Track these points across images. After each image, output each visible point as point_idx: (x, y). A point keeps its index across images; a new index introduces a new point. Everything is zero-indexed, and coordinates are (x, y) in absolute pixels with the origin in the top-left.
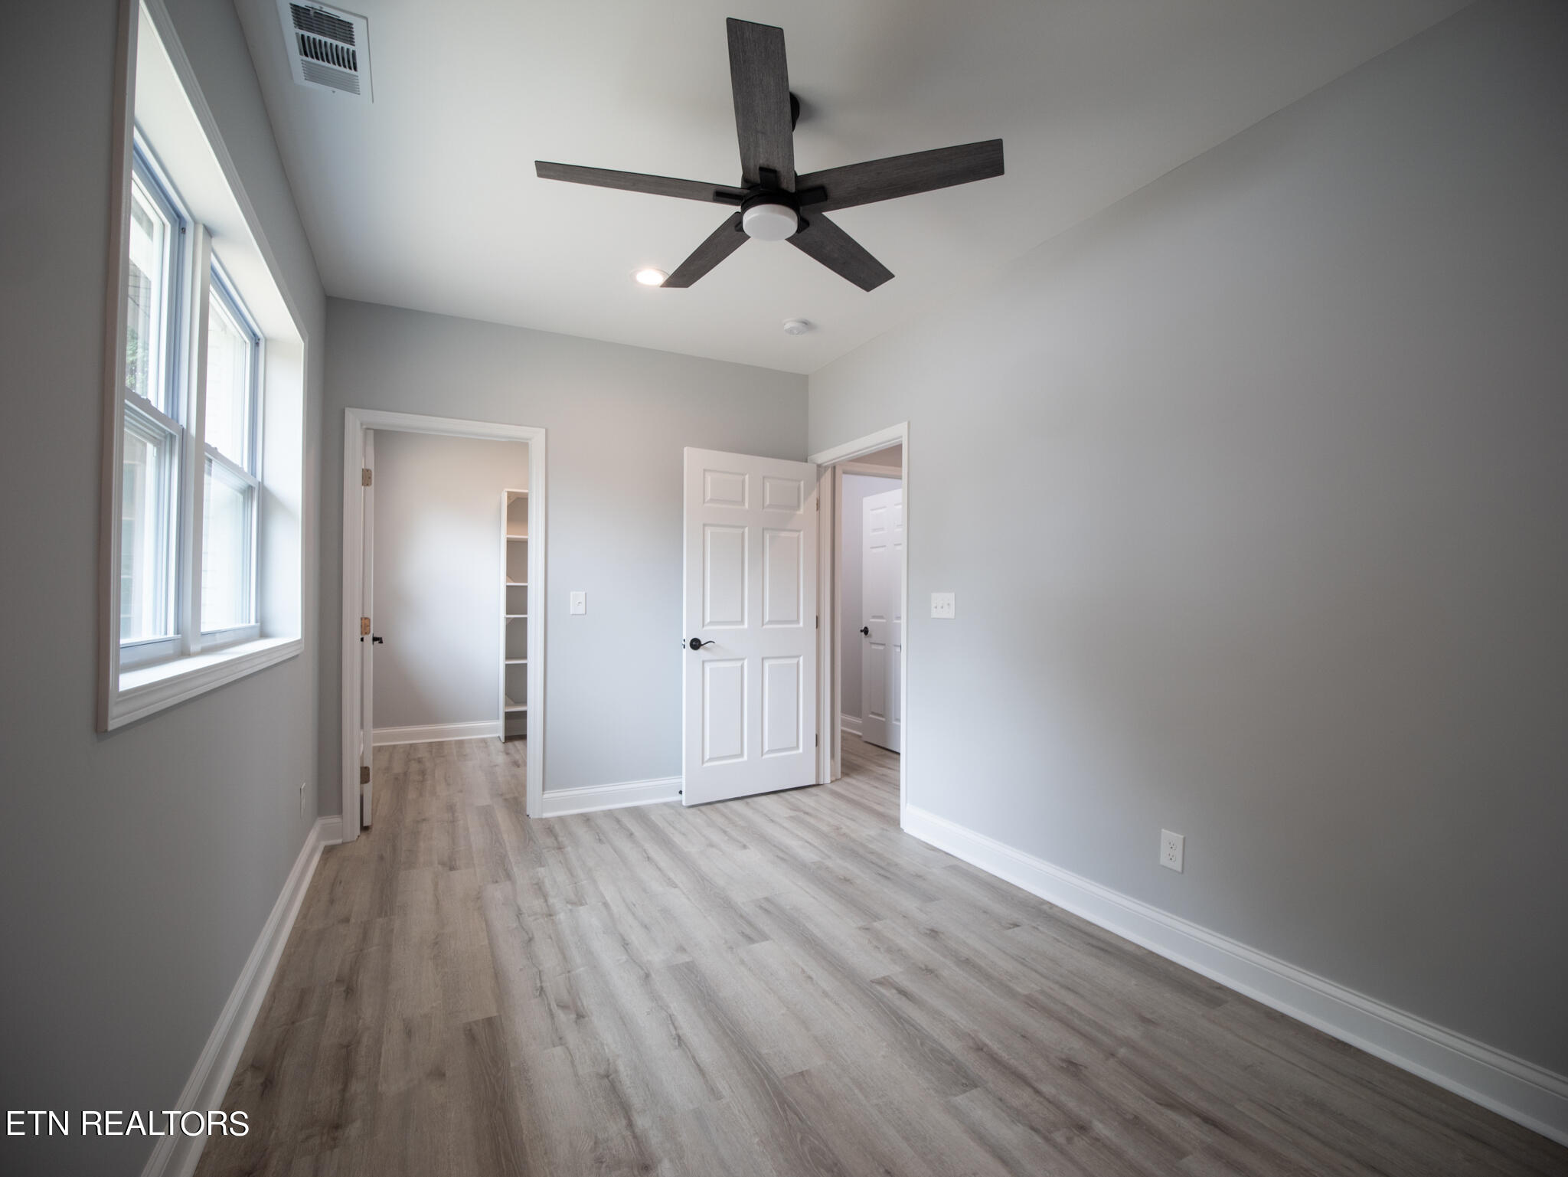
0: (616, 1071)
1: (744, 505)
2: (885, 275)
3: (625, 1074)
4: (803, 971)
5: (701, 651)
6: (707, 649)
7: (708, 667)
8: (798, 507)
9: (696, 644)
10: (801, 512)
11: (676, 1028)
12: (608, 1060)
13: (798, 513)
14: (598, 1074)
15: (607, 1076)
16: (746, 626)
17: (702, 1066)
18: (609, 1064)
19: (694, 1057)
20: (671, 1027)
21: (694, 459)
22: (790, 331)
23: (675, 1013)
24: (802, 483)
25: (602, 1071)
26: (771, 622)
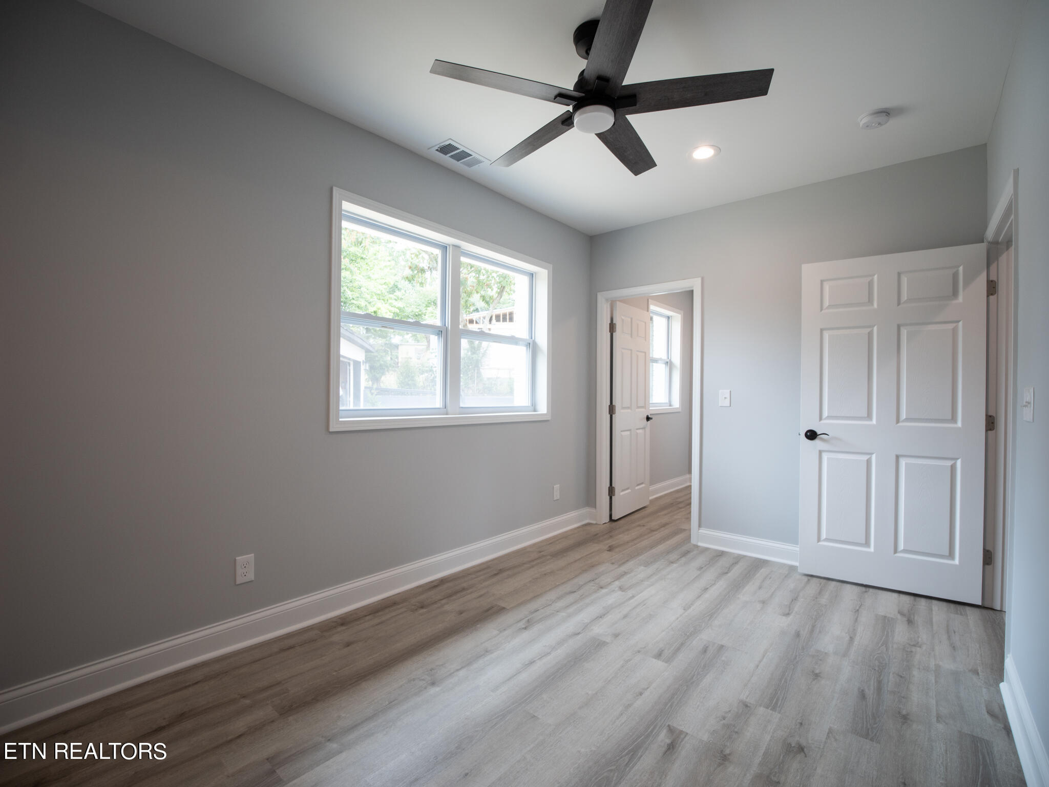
1: (872, 305)
2: (767, 74)
3: (491, 656)
4: (645, 689)
5: (816, 442)
6: (823, 440)
7: (825, 456)
8: (955, 294)
9: (811, 435)
10: (960, 299)
13: (955, 302)
16: (874, 422)
18: (496, 649)
20: (539, 657)
21: (811, 273)
22: (867, 126)
23: (551, 654)
24: (961, 269)
26: (907, 420)
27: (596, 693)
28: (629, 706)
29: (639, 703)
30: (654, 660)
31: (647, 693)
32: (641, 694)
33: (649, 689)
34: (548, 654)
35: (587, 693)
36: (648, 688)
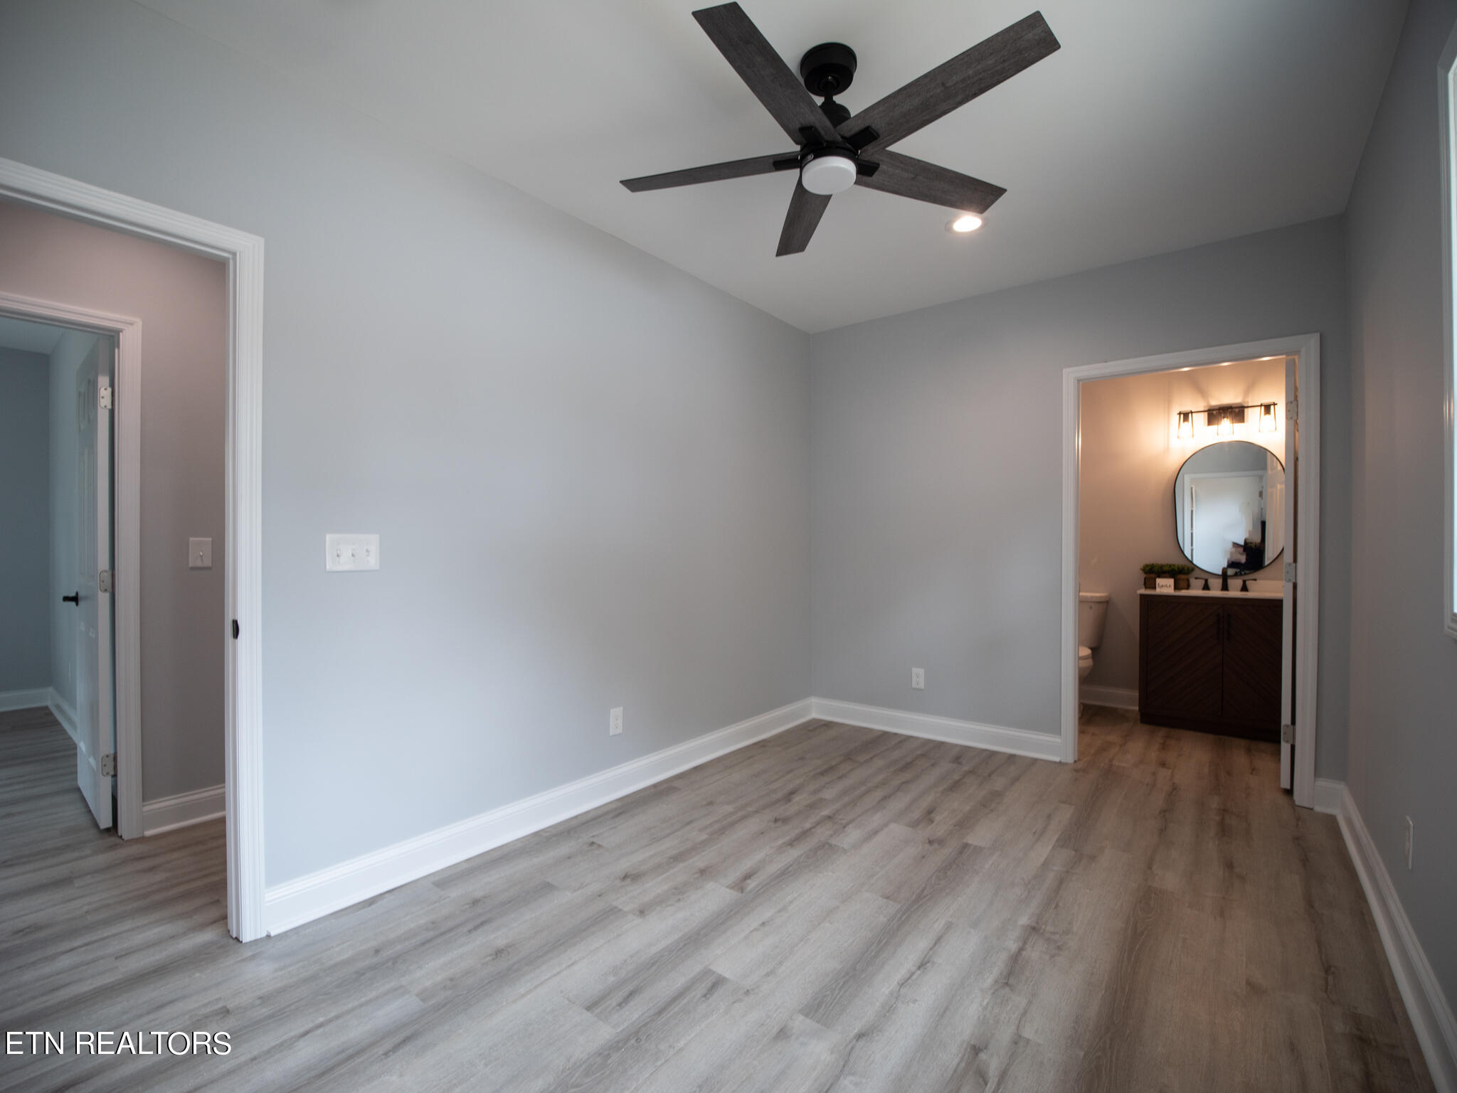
0: (996, 982)
3: (992, 976)
4: (756, 930)
11: (912, 974)
12: (993, 993)
14: (1012, 990)
15: (1007, 984)
17: (934, 942)
18: (996, 990)
19: (931, 949)
20: (914, 977)
23: (896, 982)
25: (1007, 990)
27: (819, 924)
28: (780, 911)
29: (768, 914)
30: (727, 975)
31: (755, 925)
32: (763, 924)
33: (752, 929)
34: (903, 984)
35: (831, 923)
36: (752, 931)
